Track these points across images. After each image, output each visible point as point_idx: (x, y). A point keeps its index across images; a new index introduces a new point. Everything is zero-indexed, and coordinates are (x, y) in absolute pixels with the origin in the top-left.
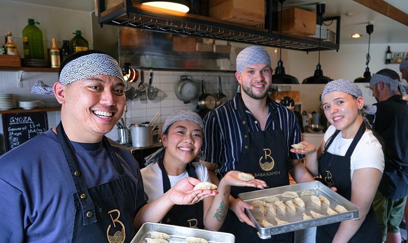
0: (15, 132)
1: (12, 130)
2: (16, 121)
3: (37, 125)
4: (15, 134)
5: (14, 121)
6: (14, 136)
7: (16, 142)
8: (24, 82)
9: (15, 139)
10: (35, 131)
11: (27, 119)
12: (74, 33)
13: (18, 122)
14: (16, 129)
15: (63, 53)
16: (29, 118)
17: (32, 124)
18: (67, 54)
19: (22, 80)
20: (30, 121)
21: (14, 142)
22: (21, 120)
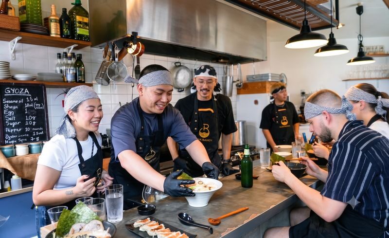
0: (10, 105)
1: (7, 102)
2: (11, 91)
3: (35, 99)
4: (11, 107)
5: (9, 91)
6: (10, 110)
7: (11, 117)
8: (17, 54)
9: (11, 113)
10: (32, 105)
11: (24, 91)
12: (72, 4)
13: (14, 93)
14: (11, 102)
15: (63, 22)
16: (26, 89)
17: (29, 97)
18: (67, 22)
19: (15, 52)
20: (27, 93)
21: (9, 117)
22: (17, 91)
